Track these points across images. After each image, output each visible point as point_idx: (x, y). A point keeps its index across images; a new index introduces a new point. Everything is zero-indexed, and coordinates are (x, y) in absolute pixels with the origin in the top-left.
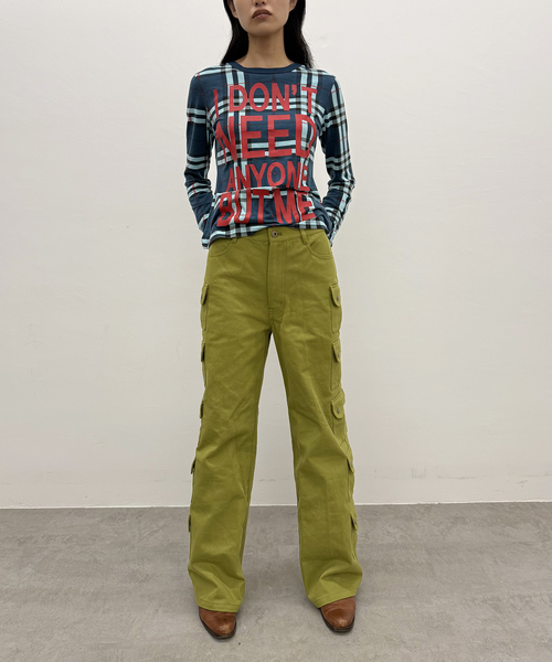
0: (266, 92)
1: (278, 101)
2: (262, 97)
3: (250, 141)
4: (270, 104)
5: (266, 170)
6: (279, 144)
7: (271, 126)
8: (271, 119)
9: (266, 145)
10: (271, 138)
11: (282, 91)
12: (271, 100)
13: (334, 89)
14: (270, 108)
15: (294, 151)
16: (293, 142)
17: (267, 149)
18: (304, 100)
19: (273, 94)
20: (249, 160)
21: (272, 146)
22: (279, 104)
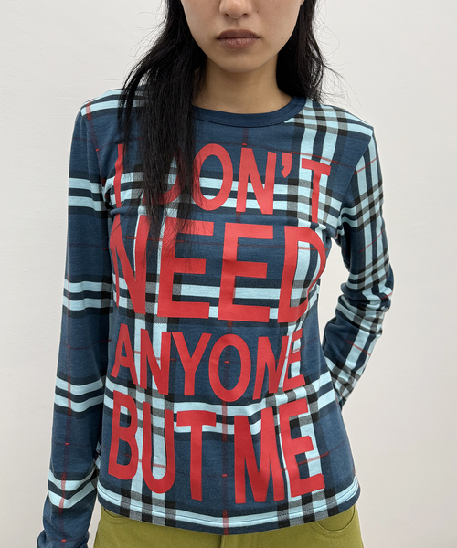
0: (227, 167)
1: (250, 188)
2: (218, 175)
3: (179, 279)
4: (233, 195)
5: (209, 350)
6: (243, 293)
7: (230, 251)
8: (233, 233)
9: (213, 292)
10: (227, 277)
11: (261, 165)
12: (235, 186)
13: (361, 164)
14: (231, 203)
15: (274, 313)
16: (274, 294)
17: (214, 302)
18: (304, 192)
19: (242, 173)
20: (173, 323)
21: (227, 295)
22: (251, 196)
